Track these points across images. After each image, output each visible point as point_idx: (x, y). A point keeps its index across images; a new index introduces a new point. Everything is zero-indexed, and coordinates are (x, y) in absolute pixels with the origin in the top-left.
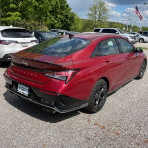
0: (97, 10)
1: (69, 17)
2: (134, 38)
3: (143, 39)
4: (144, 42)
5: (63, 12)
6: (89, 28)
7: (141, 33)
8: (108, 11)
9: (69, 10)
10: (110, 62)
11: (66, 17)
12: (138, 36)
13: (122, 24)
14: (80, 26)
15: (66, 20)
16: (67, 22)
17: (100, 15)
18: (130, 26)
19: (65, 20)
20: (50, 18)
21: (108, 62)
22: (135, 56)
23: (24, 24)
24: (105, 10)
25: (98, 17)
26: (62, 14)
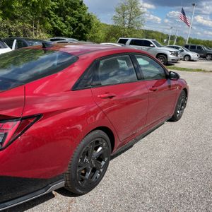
0: (127, 11)
1: (83, 20)
2: (176, 54)
3: (189, 56)
4: (190, 60)
5: (74, 12)
6: (114, 38)
7: (187, 47)
8: (142, 13)
9: (83, 9)
10: (114, 98)
11: (80, 19)
12: (182, 51)
13: (162, 34)
14: (101, 35)
15: (79, 24)
16: (81, 27)
17: (130, 19)
18: (172, 38)
19: (77, 24)
20: (54, 20)
21: (111, 97)
22: (166, 84)
23: (7, 27)
24: (138, 13)
25: (127, 22)
26: (73, 15)
